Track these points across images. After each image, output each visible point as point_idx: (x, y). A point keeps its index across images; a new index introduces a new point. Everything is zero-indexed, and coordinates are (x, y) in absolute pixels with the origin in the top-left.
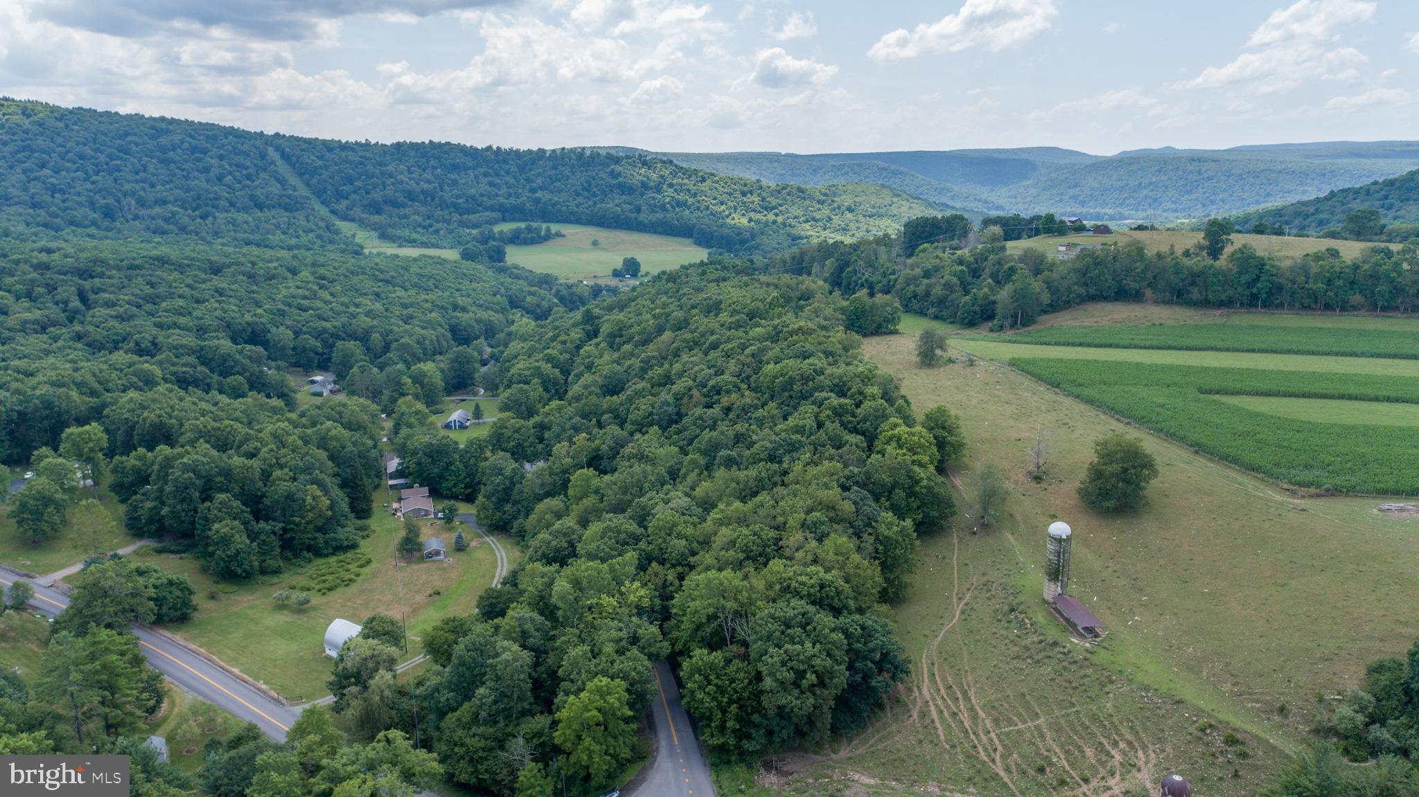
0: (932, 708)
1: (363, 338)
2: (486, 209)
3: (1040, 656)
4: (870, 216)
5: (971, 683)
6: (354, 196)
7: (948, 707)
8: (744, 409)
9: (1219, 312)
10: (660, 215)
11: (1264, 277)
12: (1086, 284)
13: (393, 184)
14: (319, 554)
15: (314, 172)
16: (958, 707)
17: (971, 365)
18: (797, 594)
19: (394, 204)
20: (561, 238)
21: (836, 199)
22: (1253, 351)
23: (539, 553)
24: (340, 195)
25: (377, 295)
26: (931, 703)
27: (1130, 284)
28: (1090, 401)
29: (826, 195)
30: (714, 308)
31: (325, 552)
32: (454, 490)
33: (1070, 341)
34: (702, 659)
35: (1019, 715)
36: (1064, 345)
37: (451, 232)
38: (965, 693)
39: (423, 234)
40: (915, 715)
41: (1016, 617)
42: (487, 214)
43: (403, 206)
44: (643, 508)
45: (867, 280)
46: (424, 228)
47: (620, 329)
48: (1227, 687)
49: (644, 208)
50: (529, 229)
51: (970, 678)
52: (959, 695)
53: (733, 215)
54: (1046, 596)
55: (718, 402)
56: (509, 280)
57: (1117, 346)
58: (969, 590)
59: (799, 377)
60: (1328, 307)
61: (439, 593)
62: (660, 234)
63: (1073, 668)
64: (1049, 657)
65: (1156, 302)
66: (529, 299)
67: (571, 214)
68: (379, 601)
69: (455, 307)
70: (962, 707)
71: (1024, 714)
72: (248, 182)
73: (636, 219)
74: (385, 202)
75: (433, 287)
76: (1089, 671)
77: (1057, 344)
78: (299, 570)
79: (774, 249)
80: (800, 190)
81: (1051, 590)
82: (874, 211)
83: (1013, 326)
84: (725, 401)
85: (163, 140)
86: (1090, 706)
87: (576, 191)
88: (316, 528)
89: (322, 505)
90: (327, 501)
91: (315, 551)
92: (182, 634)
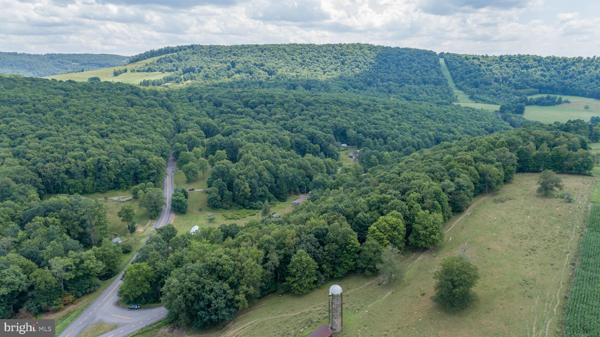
2: (531, 87)
6: (468, 79)
13: (490, 74)
14: (245, 208)
15: (455, 69)
18: (205, 262)
19: (486, 83)
20: (567, 104)
24: (462, 79)
37: (507, 97)
39: (492, 98)
42: (530, 89)
43: (490, 84)
46: (495, 95)
72: (425, 73)
74: (481, 82)
85: (400, 57)
88: (246, 198)
89: (246, 190)
90: (249, 190)
91: (244, 206)
92: (177, 217)
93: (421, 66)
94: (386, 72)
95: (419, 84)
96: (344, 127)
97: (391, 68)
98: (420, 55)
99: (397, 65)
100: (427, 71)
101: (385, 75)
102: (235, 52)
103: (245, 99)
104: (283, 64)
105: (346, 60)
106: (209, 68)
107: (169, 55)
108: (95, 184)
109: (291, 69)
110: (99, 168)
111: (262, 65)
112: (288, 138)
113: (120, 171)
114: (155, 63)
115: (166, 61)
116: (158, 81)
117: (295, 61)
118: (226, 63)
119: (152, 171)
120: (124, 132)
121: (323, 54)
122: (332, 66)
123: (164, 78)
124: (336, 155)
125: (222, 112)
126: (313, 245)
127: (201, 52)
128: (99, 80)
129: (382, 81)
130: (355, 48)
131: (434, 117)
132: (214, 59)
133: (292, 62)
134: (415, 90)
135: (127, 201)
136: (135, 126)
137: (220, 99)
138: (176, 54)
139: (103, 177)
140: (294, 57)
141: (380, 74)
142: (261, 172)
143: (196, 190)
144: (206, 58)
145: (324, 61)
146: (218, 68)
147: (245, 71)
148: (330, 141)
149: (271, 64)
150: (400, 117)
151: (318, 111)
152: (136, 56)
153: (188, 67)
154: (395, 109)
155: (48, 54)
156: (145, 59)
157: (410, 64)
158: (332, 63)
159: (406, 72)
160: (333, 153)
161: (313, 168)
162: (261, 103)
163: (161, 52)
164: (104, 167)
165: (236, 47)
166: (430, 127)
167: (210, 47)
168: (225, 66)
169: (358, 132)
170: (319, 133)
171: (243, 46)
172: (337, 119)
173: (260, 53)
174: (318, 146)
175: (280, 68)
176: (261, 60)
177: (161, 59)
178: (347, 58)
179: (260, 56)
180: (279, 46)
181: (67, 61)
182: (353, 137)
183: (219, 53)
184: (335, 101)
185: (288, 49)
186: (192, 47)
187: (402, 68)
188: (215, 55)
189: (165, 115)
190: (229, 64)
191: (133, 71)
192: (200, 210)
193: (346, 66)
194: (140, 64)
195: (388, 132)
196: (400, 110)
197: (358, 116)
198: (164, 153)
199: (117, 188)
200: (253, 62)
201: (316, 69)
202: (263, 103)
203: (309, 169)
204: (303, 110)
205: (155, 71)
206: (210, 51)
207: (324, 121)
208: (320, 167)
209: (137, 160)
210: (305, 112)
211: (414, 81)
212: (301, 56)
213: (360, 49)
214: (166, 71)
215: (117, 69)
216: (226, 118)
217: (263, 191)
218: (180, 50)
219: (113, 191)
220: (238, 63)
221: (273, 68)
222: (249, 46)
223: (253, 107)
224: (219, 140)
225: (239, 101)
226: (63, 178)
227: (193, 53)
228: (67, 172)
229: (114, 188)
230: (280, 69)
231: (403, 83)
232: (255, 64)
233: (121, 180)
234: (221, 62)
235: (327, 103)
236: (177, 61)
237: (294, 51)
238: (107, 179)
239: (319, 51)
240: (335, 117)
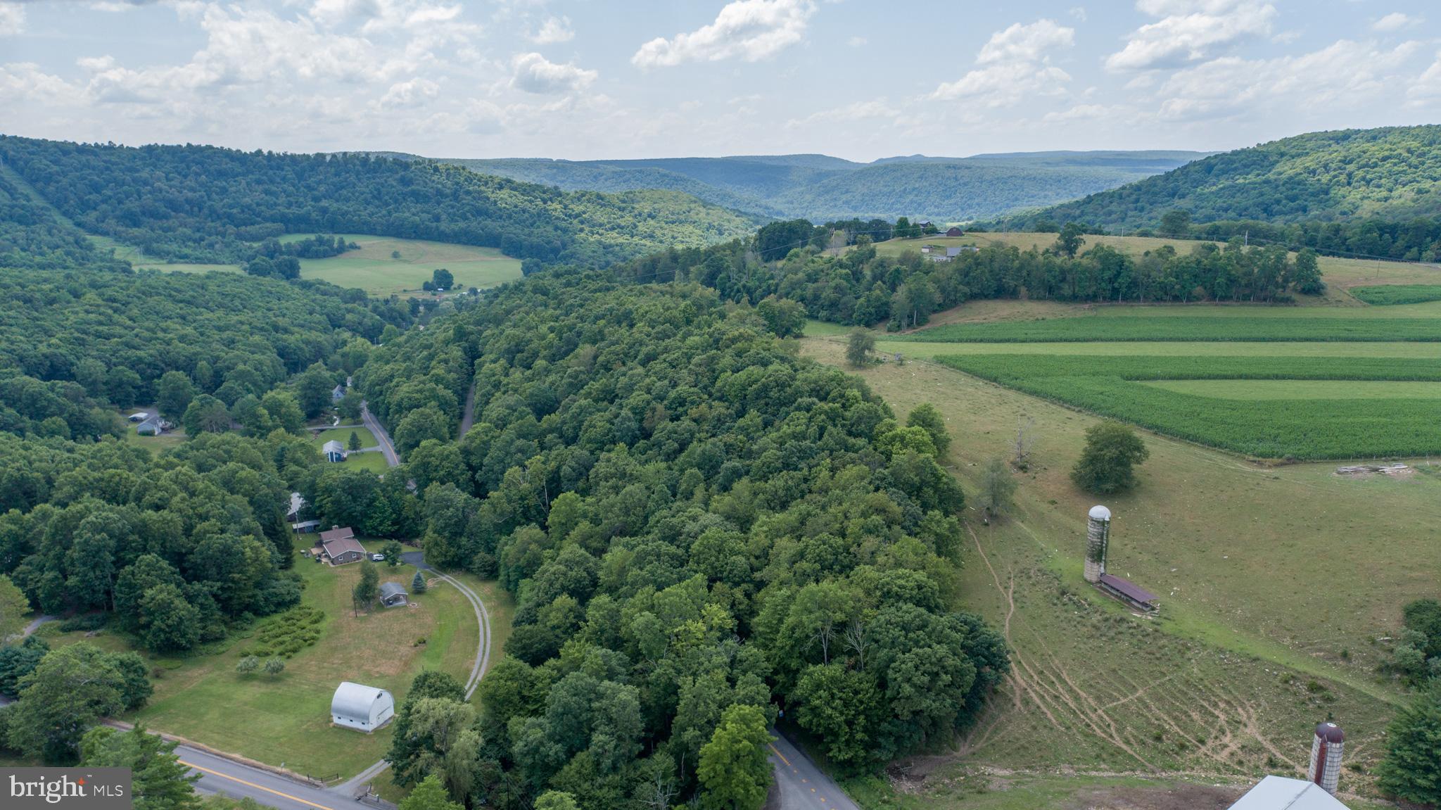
0: (1033, 694)
1: (188, 366)
2: (266, 220)
3: (1112, 633)
4: (673, 223)
5: (1060, 665)
6: (104, 206)
7: (1046, 691)
8: (719, 420)
9: (1086, 306)
10: (462, 224)
11: (1124, 273)
12: (968, 284)
13: (150, 193)
14: (259, 613)
15: (50, 179)
16: (1057, 690)
17: (901, 364)
18: (899, 597)
19: (154, 215)
20: (355, 252)
21: (636, 206)
22: (1133, 340)
23: (557, 585)
24: (86, 206)
25: (183, 318)
26: (1029, 690)
27: (1009, 282)
28: (1033, 393)
29: (624, 202)
30: (627, 319)
31: (267, 610)
32: (381, 528)
33: (972, 337)
34: (823, 674)
35: (1119, 691)
36: (966, 341)
37: (228, 245)
38: (1059, 677)
39: (195, 249)
40: (1018, 704)
41: (1070, 599)
42: (268, 225)
43: (166, 217)
44: (672, 528)
45: (744, 286)
46: (195, 241)
47: (517, 345)
48: (1287, 641)
49: (444, 217)
50: (320, 241)
51: (1057, 661)
52: (1054, 679)
53: (538, 223)
54: (1087, 576)
55: (686, 413)
56: (318, 296)
57: (1015, 341)
58: (1009, 578)
59: (773, 384)
60: (1176, 298)
61: (424, 642)
62: (465, 244)
63: (1149, 640)
64: (1121, 633)
65: (1031, 298)
66: (349, 317)
67: (363, 224)
68: (360, 657)
69: (276, 328)
70: (1061, 690)
71: (1122, 688)
73: (437, 228)
74: (144, 213)
75: (241, 307)
76: (1163, 642)
77: (961, 341)
78: (244, 634)
79: (590, 257)
80: (599, 197)
81: (1092, 571)
82: (674, 217)
83: (910, 325)
84: (694, 412)
86: (1180, 674)
87: (365, 200)
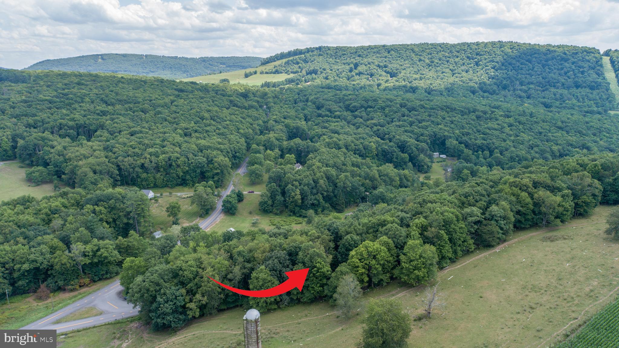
31: (297, 215)
72: (580, 75)
85: (549, 56)
88: (296, 206)
89: (296, 197)
90: (300, 197)
91: (294, 214)
92: (225, 217)
93: (575, 66)
94: (529, 74)
95: (568, 88)
96: (444, 136)
97: (535, 69)
98: (577, 53)
99: (544, 66)
100: (583, 73)
101: (526, 78)
102: (360, 53)
103: (347, 103)
104: (408, 65)
105: (481, 60)
106: (331, 70)
107: (297, 57)
108: (165, 179)
109: (416, 70)
110: (170, 165)
111: (386, 66)
112: (374, 146)
113: (187, 168)
114: (283, 65)
115: (294, 63)
116: (280, 82)
117: (423, 62)
118: (349, 65)
119: (216, 171)
120: (207, 131)
121: (455, 53)
122: (463, 68)
123: (286, 80)
124: (426, 167)
125: (320, 115)
126: (281, 263)
127: (327, 54)
128: (228, 82)
129: (521, 84)
130: (495, 46)
131: (568, 129)
132: (338, 61)
133: (418, 63)
134: (561, 95)
135: (188, 197)
136: (220, 127)
137: (323, 102)
138: (303, 56)
139: (172, 173)
140: (422, 58)
141: (520, 76)
142: (318, 179)
143: (255, 193)
144: (331, 60)
145: (455, 62)
146: (340, 70)
147: (366, 73)
148: (422, 151)
149: (395, 66)
150: (521, 127)
151: (419, 117)
152: (267, 59)
153: (312, 68)
154: (517, 117)
155: (202, 58)
156: (275, 61)
157: (561, 64)
158: (464, 64)
159: (554, 74)
160: (423, 164)
161: (381, 179)
162: (362, 107)
163: (290, 54)
164: (174, 164)
165: (362, 48)
166: (556, 141)
167: (337, 48)
168: (348, 67)
169: (460, 143)
170: (412, 141)
171: (369, 46)
172: (440, 126)
173: (386, 54)
174: (406, 155)
175: (404, 69)
176: (385, 61)
177: (288, 61)
178: (482, 58)
179: (386, 57)
180: (408, 45)
181: (216, 64)
182: (452, 147)
183: (344, 55)
184: (445, 106)
185: (416, 49)
186: (320, 48)
187: (549, 69)
188: (340, 57)
189: (256, 117)
190: (352, 66)
191: (262, 73)
192: (250, 213)
193: (480, 67)
194: (270, 67)
195: (497, 144)
196: (523, 119)
197: (467, 124)
198: (238, 154)
199: (184, 185)
200: (377, 63)
201: (444, 70)
202: (364, 107)
203: (376, 180)
204: (404, 116)
205: (281, 73)
206: (336, 52)
207: (423, 128)
208: (390, 178)
209: (205, 159)
210: (406, 118)
211: (563, 84)
212: (430, 56)
213: (501, 47)
214: (292, 72)
215: (248, 71)
216: (320, 121)
217: (316, 199)
218: (308, 52)
219: (181, 187)
220: (361, 64)
221: (397, 70)
222: (376, 47)
223: (353, 110)
224: (296, 144)
225: (341, 104)
226: (137, 172)
227: (320, 55)
228: (142, 166)
229: (181, 185)
230: (404, 71)
231: (548, 87)
232: (379, 66)
233: (188, 177)
234: (344, 64)
235: (434, 109)
236: (303, 63)
237: (423, 51)
238: (175, 175)
239: (451, 51)
240: (438, 124)
